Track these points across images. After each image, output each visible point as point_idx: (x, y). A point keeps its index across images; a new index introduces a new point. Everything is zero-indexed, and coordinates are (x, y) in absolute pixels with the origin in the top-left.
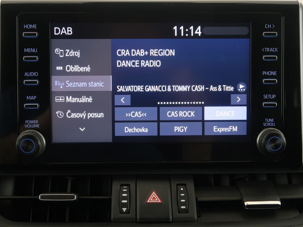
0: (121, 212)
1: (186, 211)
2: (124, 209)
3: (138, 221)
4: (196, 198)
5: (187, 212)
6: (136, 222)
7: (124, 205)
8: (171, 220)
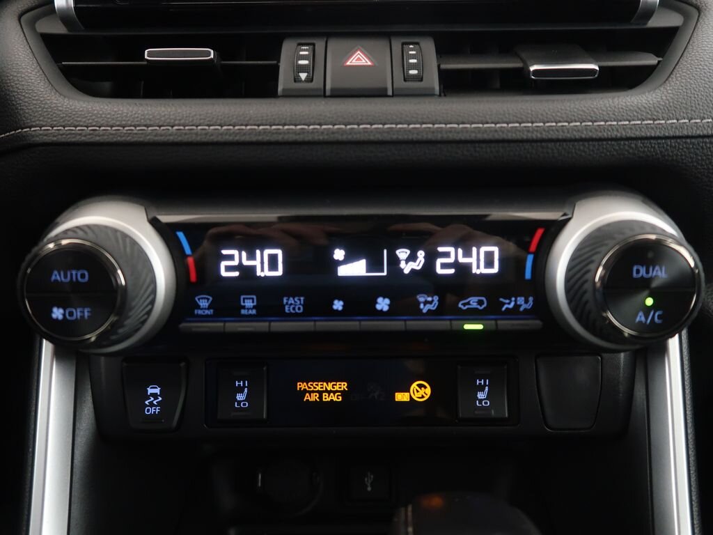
0: (297, 79)
1: (419, 78)
2: (303, 76)
3: (328, 93)
4: (439, 66)
5: (421, 80)
6: (325, 96)
7: (303, 69)
8: (390, 93)
